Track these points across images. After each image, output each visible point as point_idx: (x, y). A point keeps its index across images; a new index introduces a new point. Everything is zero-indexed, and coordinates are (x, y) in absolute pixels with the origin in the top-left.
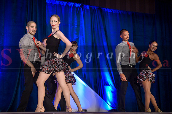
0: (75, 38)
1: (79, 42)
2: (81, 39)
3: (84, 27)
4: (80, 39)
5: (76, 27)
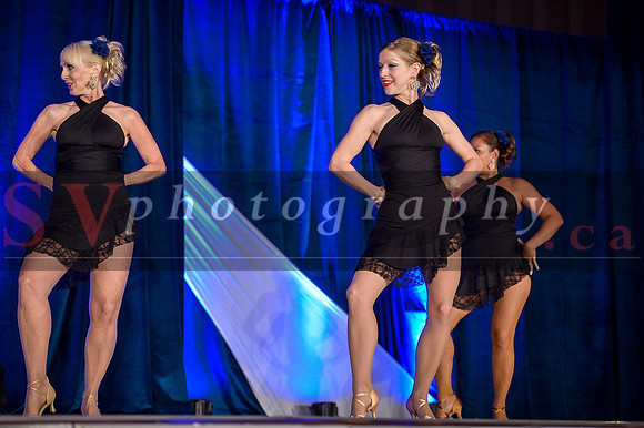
1: (313, 140)
3: (330, 84)
4: (314, 129)
5: (300, 81)
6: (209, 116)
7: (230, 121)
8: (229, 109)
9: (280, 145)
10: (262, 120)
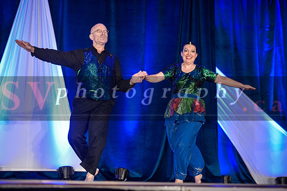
0: (266, 49)
1: (274, 56)
2: (276, 52)
3: (281, 30)
4: (274, 51)
5: (267, 29)
6: (226, 47)
7: (236, 49)
8: (235, 44)
9: (259, 59)
10: (250, 48)
